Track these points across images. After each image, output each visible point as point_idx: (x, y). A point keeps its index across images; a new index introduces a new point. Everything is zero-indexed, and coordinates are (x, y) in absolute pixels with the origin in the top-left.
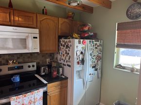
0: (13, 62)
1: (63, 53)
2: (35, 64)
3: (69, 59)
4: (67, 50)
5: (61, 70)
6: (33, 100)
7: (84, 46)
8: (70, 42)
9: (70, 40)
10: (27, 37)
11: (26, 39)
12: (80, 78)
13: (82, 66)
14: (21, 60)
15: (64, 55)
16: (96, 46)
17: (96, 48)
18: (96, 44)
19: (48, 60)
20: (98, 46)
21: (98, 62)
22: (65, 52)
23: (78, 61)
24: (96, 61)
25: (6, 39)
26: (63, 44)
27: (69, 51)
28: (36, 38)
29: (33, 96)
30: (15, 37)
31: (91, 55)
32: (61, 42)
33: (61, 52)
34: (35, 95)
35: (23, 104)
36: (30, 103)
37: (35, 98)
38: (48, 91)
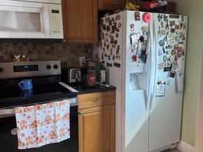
0: (21, 57)
1: (107, 44)
2: (58, 63)
3: (118, 51)
4: (114, 35)
5: (103, 73)
6: (53, 118)
7: (146, 25)
8: (118, 18)
9: (119, 14)
11: (39, 14)
12: (139, 88)
13: (141, 64)
15: (108, 47)
16: (174, 27)
17: (173, 31)
18: (172, 23)
19: (82, 59)
20: (177, 27)
21: (176, 59)
22: (110, 40)
23: (133, 54)
24: (173, 58)
25: (7, 12)
26: (107, 24)
27: (117, 37)
29: (52, 109)
30: (21, 10)
31: (161, 44)
32: (104, 23)
33: (103, 41)
34: (57, 108)
35: (36, 122)
36: (48, 121)
37: (56, 114)
38: (79, 108)
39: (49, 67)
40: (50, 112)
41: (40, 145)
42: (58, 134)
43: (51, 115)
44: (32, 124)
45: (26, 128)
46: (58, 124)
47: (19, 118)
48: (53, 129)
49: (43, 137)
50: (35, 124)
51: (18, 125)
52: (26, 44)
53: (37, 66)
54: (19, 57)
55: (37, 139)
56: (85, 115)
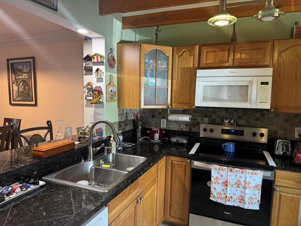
0: (229, 122)
6: (243, 183)
10: (251, 82)
11: (248, 86)
14: (243, 122)
19: (298, 130)
28: (267, 83)
30: (232, 84)
34: (248, 176)
35: (227, 181)
36: (238, 184)
37: (247, 182)
38: (276, 183)
39: (254, 134)
40: (240, 177)
41: (228, 203)
42: (246, 200)
43: (242, 180)
44: (224, 183)
45: (218, 184)
46: (247, 191)
47: (214, 174)
48: (242, 194)
49: (232, 197)
50: (226, 184)
51: (212, 179)
52: (236, 111)
53: (243, 131)
54: (227, 121)
55: (226, 197)
56: (282, 194)
